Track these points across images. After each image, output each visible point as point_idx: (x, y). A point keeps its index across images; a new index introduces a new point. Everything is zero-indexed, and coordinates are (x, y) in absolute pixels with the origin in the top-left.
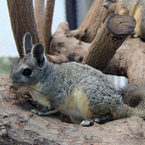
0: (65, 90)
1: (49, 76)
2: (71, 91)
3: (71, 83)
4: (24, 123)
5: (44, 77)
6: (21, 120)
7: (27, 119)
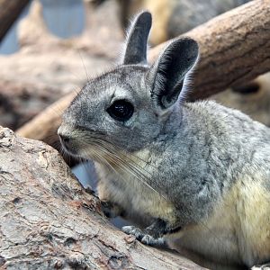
0: (216, 177)
1: (178, 136)
2: (234, 181)
3: (229, 159)
4: (120, 263)
5: (162, 137)
6: (111, 253)
7: (126, 252)
